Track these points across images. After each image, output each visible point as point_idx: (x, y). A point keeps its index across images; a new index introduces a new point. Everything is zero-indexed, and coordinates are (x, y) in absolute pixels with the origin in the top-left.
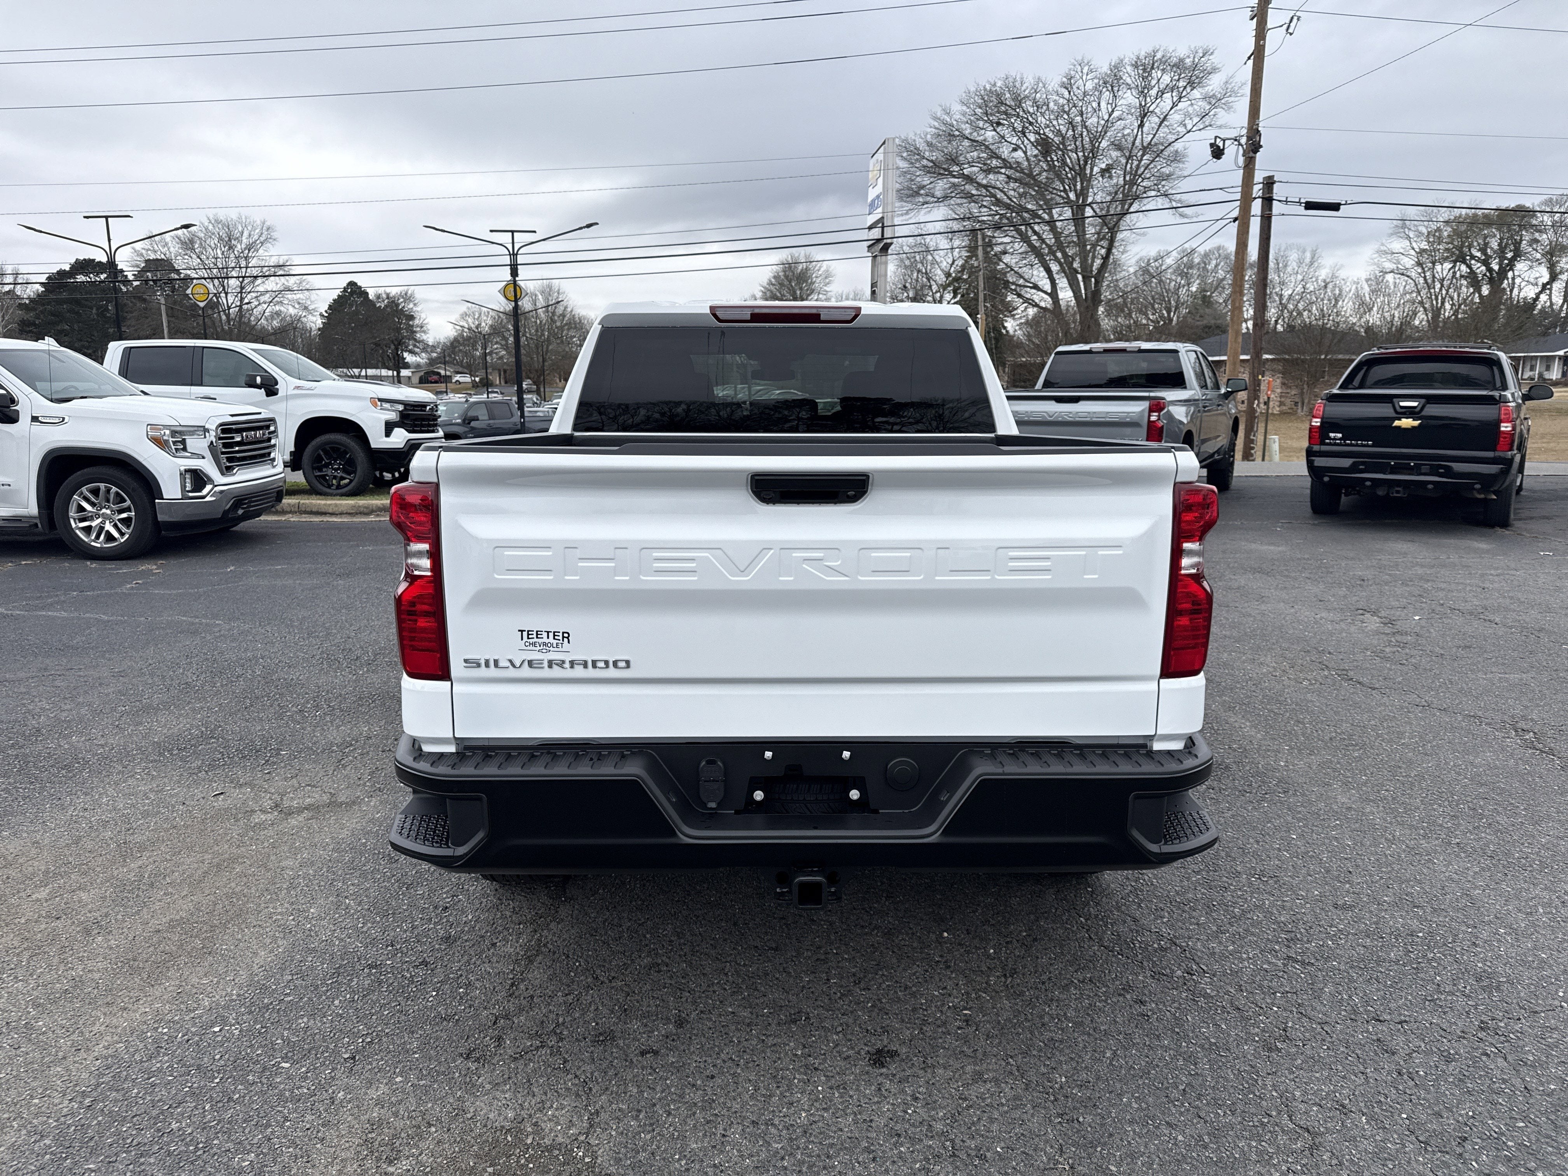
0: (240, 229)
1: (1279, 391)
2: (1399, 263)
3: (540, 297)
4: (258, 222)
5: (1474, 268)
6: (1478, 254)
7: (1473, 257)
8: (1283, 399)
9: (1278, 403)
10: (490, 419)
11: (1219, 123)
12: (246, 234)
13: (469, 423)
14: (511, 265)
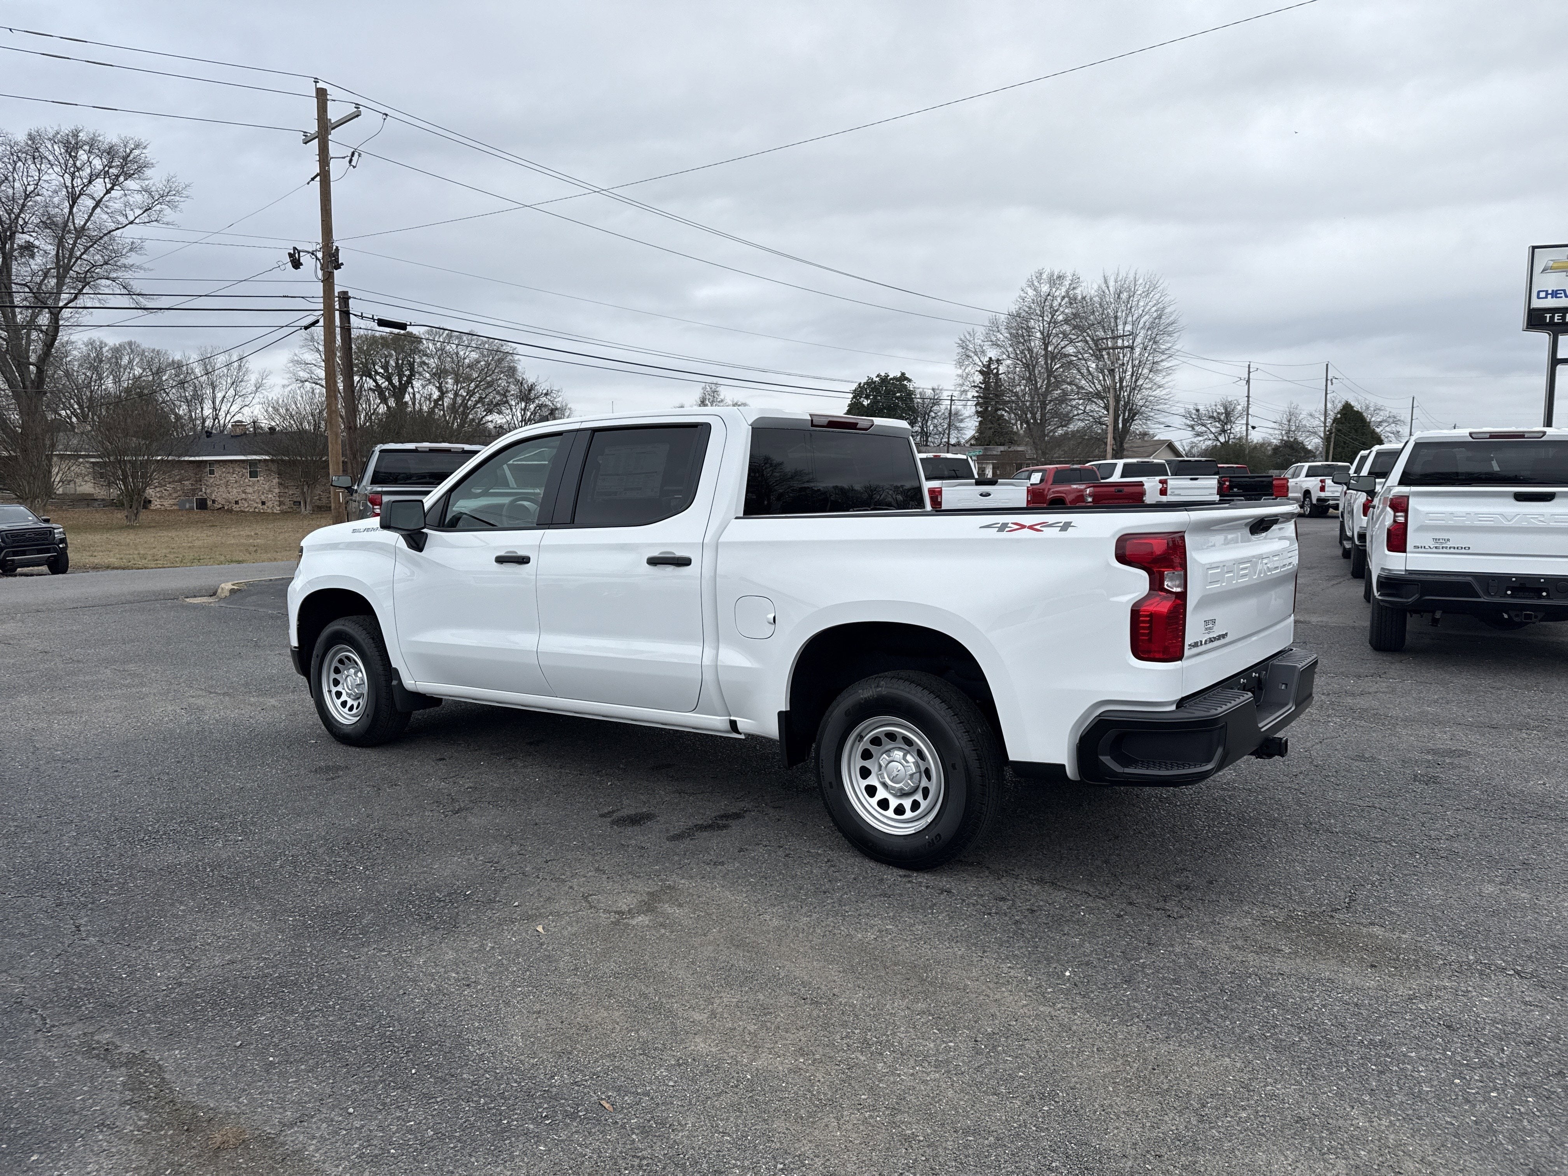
1: (277, 491)
2: (312, 373)
5: (380, 382)
6: (382, 371)
7: (377, 373)
8: (282, 499)
9: (278, 503)
11: (165, 220)
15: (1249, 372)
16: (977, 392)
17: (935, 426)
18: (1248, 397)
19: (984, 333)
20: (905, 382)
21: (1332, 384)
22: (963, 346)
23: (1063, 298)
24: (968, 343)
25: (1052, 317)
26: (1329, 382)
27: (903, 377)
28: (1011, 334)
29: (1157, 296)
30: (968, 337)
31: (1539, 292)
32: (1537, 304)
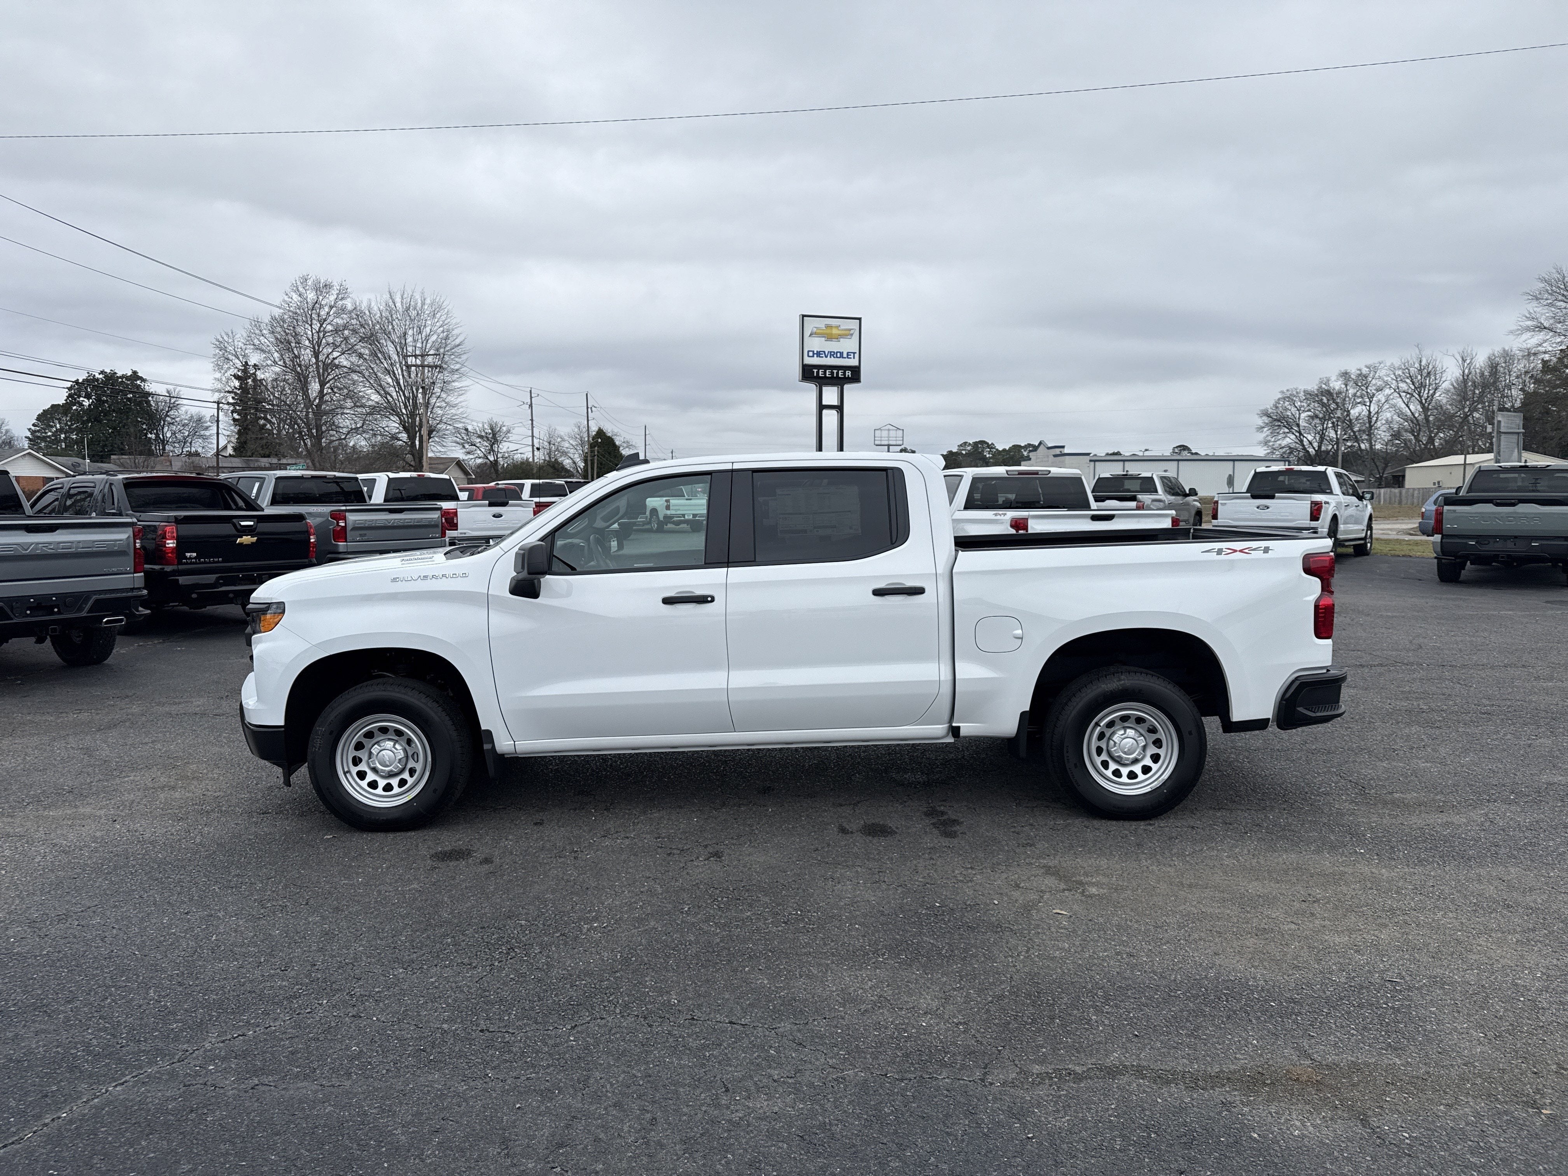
15: (531, 398)
16: (233, 398)
17: (174, 433)
18: (532, 420)
19: (245, 335)
20: (138, 382)
21: (592, 411)
22: (221, 346)
23: (331, 307)
24: (226, 344)
25: (321, 326)
26: (589, 410)
27: (135, 376)
28: (277, 339)
29: (443, 318)
30: (226, 338)
31: (808, 351)
32: (809, 361)
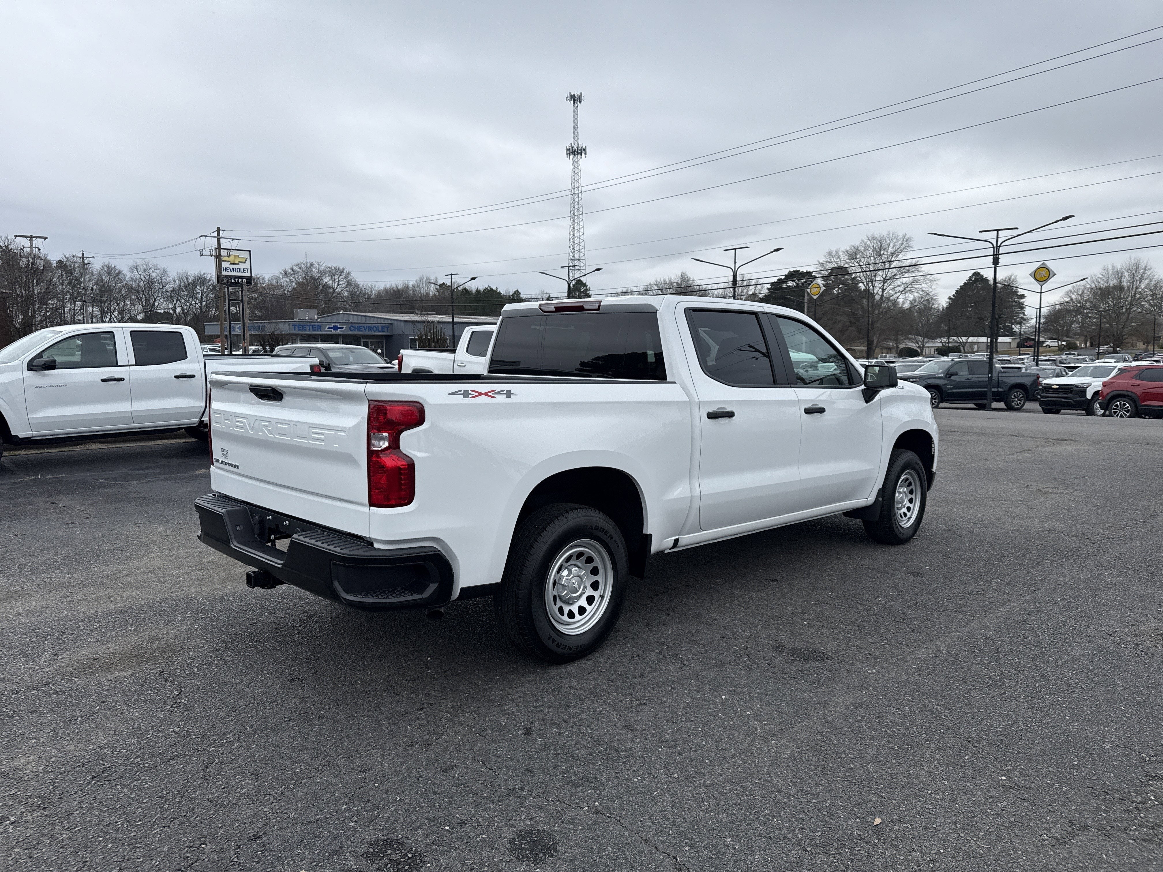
0: (888, 242)
3: (1126, 274)
4: (901, 236)
10: (969, 374)
12: (892, 245)
13: (950, 377)
14: (993, 255)
